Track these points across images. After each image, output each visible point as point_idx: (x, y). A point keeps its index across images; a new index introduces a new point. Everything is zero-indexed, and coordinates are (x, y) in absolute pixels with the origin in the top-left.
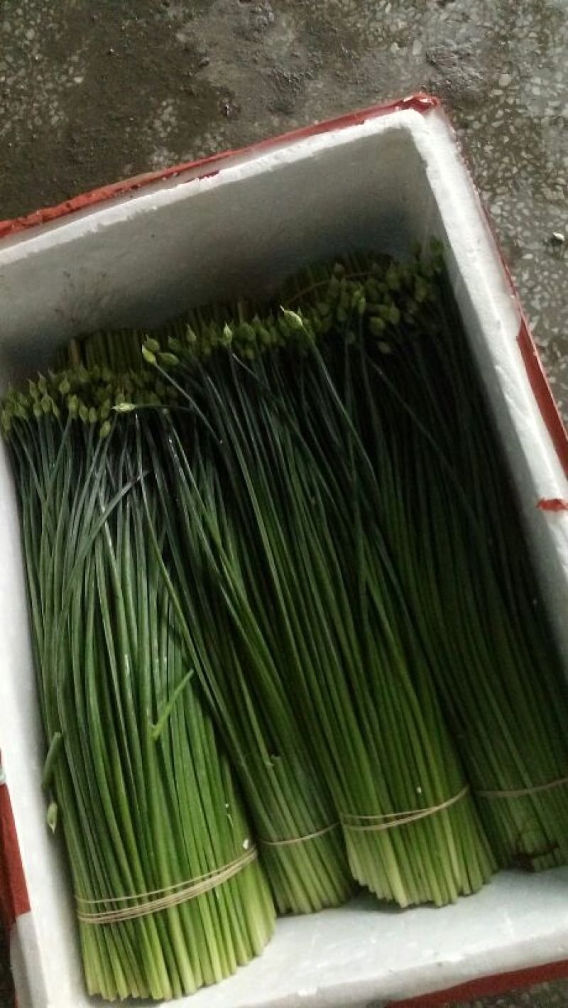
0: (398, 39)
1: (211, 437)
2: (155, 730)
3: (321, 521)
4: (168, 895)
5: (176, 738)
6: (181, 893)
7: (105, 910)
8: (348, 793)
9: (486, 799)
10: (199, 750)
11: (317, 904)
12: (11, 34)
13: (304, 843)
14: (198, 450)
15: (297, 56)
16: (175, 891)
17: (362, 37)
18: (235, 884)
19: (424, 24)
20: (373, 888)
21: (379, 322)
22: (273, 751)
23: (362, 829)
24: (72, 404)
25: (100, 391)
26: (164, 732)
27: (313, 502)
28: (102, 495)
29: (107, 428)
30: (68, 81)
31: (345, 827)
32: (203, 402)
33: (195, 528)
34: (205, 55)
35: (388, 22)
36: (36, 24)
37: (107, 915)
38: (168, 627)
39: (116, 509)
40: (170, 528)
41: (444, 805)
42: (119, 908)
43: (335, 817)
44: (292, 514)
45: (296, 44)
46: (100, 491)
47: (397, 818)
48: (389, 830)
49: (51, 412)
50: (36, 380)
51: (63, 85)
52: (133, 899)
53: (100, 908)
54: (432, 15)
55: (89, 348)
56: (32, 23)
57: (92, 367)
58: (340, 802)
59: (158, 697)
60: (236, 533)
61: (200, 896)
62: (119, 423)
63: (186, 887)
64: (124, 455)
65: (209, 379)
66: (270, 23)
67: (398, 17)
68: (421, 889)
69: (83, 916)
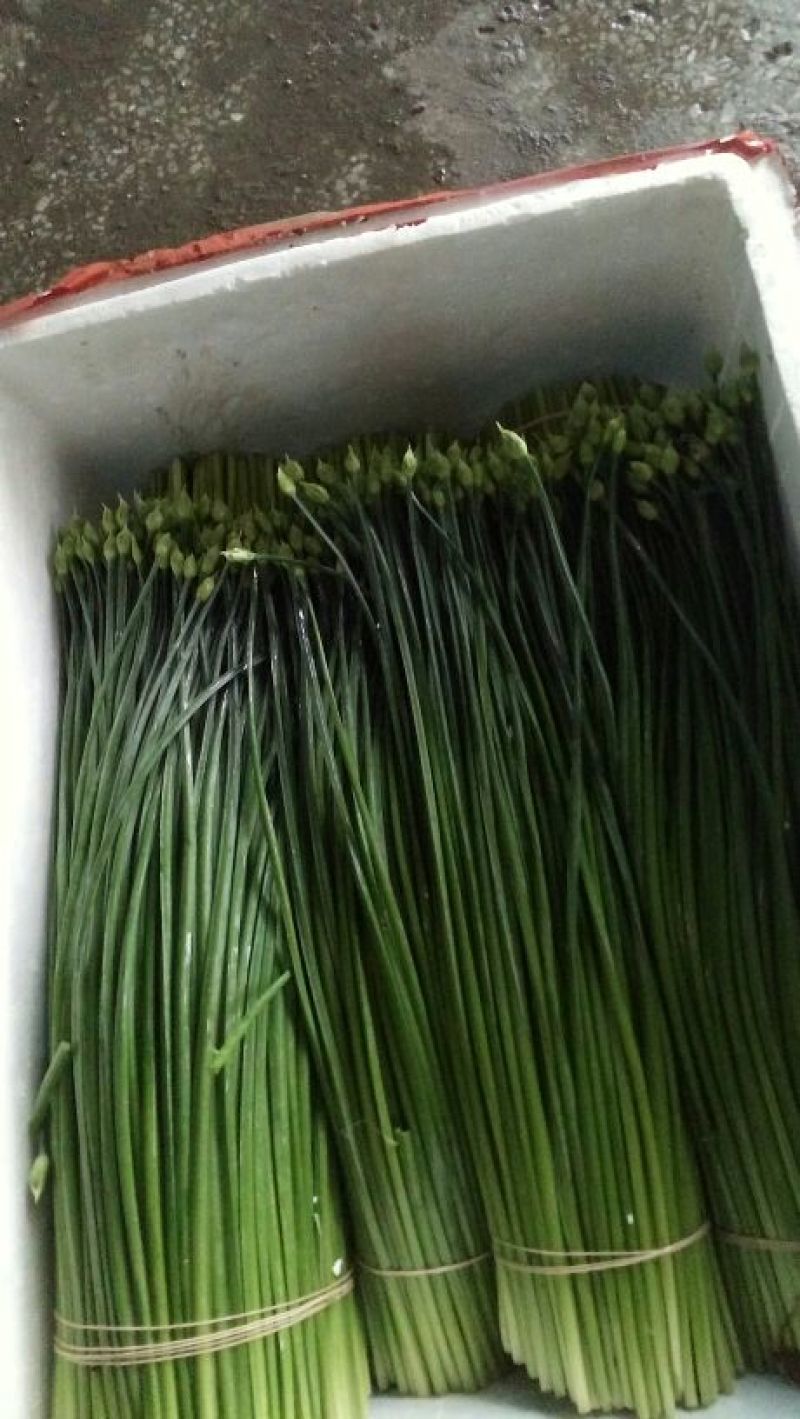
0: (701, 99)
1: (364, 616)
2: (218, 1058)
3: (518, 765)
4: (203, 1333)
5: (248, 1076)
6: (224, 1333)
7: (97, 1342)
8: (513, 1209)
9: (737, 1248)
10: (282, 1104)
11: (439, 1382)
12: (154, 51)
13: (430, 1277)
14: (341, 634)
15: (551, 111)
16: (214, 1328)
17: (650, 92)
18: (313, 1328)
19: (741, 82)
20: (536, 1371)
21: (644, 470)
22: (400, 1121)
23: (527, 1270)
24: (162, 548)
25: (207, 532)
26: (232, 1066)
27: (509, 733)
28: (187, 685)
29: (208, 587)
30: (223, 117)
31: (500, 1262)
32: (358, 564)
33: (321, 752)
34: (421, 97)
35: (689, 74)
36: (190, 40)
37: (99, 1353)
38: (260, 898)
39: (204, 708)
40: (283, 746)
41: (668, 1249)
42: (121, 1344)
43: (485, 1244)
44: (475, 748)
45: (553, 94)
46: (184, 679)
47: (589, 1260)
48: (573, 1278)
49: (129, 556)
50: (114, 506)
51: (214, 123)
52: (145, 1332)
53: (90, 1339)
54: (756, 70)
55: (200, 474)
56: (185, 38)
57: (199, 497)
58: (496, 1218)
59: (228, 1009)
60: (384, 767)
61: (254, 1342)
62: (228, 582)
63: (233, 1324)
64: (230, 629)
65: (372, 531)
66: (519, 62)
67: (704, 69)
68: (615, 1385)
69: (63, 1349)
